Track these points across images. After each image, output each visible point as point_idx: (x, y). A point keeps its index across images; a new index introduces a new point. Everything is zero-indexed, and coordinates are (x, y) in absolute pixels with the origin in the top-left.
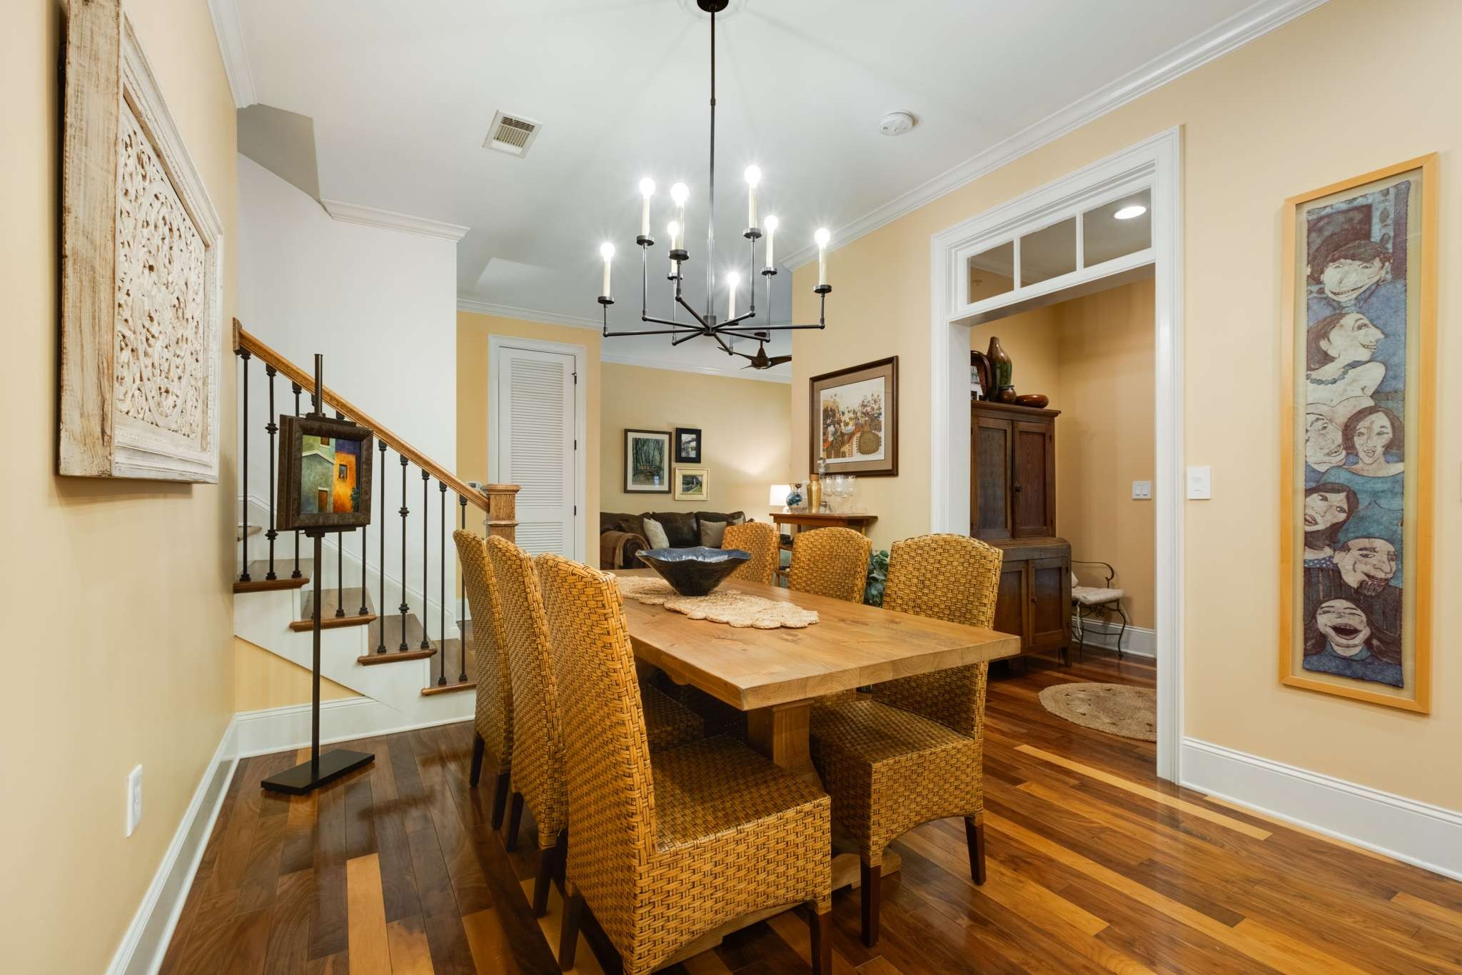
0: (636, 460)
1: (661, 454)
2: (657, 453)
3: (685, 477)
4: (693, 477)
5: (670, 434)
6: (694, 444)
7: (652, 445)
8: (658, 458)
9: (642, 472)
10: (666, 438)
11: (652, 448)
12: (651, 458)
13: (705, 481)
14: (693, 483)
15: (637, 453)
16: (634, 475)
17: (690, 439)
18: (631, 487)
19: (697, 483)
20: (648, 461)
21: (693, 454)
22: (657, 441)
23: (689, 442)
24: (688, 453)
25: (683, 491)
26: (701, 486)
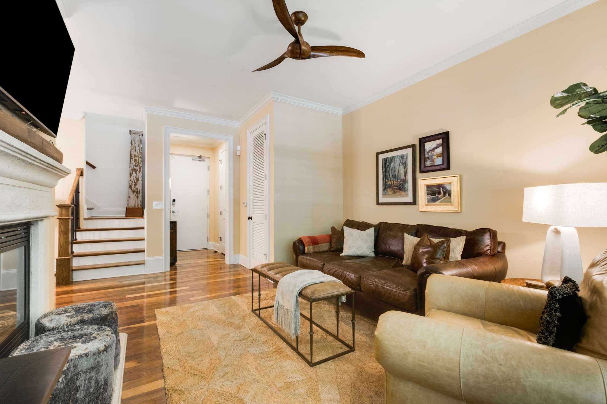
0: (385, 177)
1: (405, 167)
2: (402, 167)
3: (428, 187)
4: (439, 186)
5: (413, 146)
6: (440, 150)
7: (397, 161)
8: (402, 171)
9: (390, 187)
10: (409, 151)
11: (397, 164)
12: (396, 173)
13: (455, 190)
14: (439, 193)
15: (386, 171)
16: (384, 190)
17: (435, 146)
18: (381, 200)
19: (445, 193)
20: (394, 176)
21: (439, 161)
22: (402, 157)
23: (433, 150)
24: (433, 161)
25: (428, 202)
26: (450, 195)
